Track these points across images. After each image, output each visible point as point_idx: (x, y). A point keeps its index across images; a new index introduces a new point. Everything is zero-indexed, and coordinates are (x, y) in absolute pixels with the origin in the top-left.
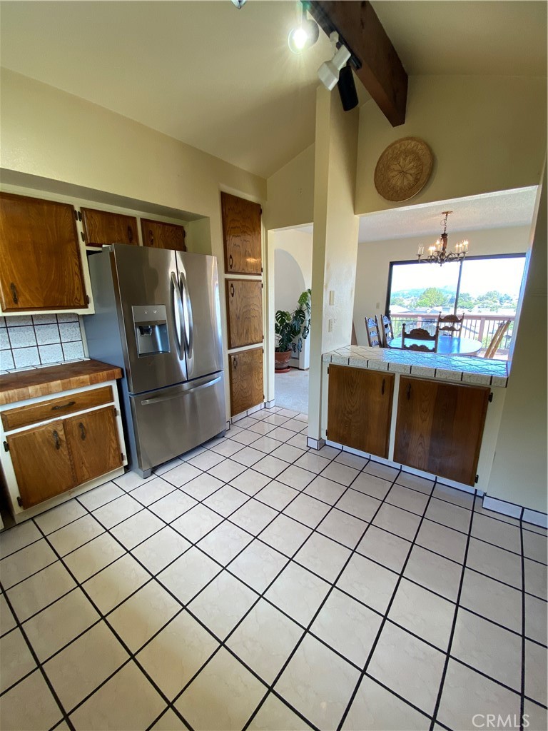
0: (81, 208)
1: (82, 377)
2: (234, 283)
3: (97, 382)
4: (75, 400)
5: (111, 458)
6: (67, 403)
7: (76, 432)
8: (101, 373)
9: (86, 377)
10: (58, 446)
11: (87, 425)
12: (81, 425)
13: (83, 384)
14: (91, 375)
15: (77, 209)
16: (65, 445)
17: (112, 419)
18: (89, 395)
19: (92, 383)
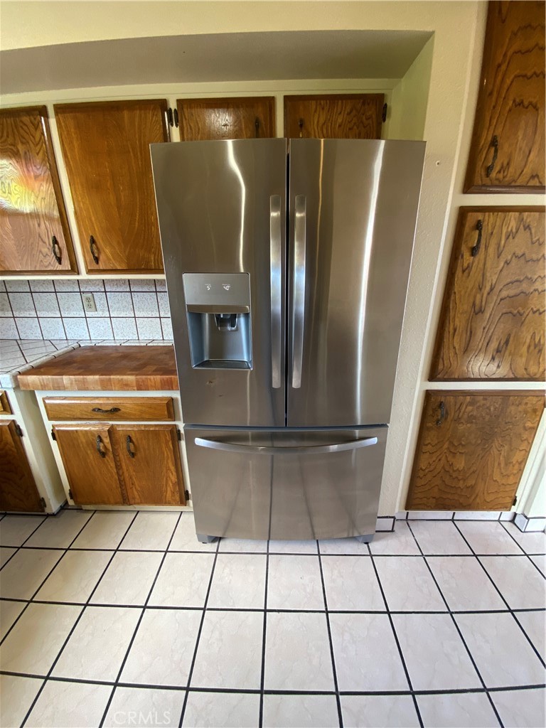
0: (178, 101)
1: (125, 377)
2: (489, 220)
3: (147, 389)
4: (120, 407)
5: (169, 492)
6: (109, 408)
7: (123, 445)
8: (152, 377)
9: (131, 378)
10: (103, 454)
11: (137, 440)
12: (130, 439)
13: (125, 386)
14: (138, 377)
15: (173, 105)
16: (112, 456)
17: (170, 443)
18: (137, 405)
19: (139, 388)
